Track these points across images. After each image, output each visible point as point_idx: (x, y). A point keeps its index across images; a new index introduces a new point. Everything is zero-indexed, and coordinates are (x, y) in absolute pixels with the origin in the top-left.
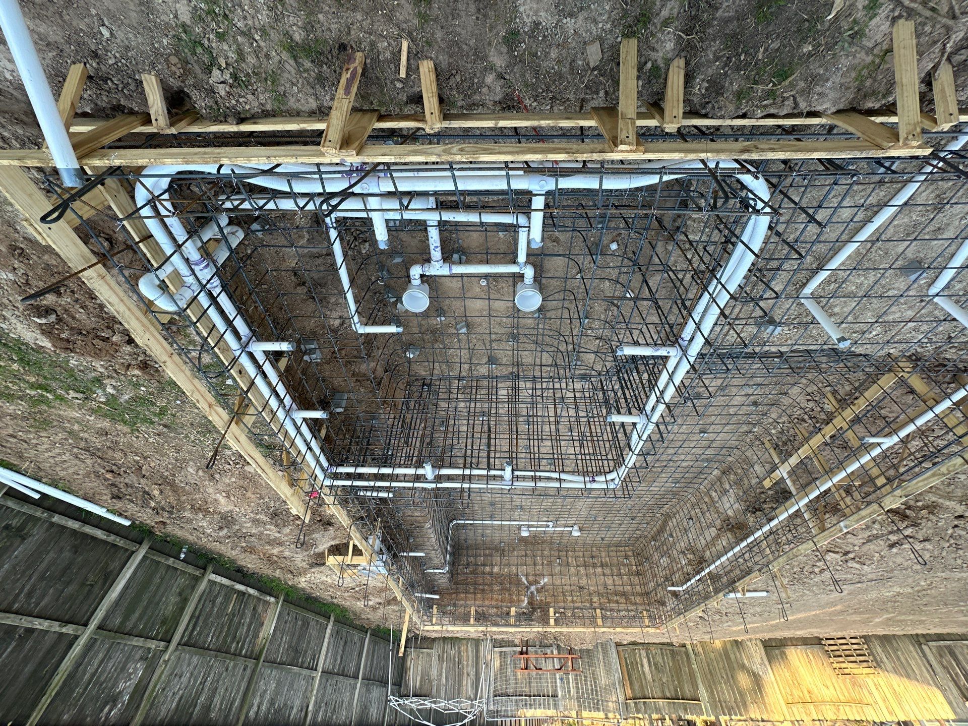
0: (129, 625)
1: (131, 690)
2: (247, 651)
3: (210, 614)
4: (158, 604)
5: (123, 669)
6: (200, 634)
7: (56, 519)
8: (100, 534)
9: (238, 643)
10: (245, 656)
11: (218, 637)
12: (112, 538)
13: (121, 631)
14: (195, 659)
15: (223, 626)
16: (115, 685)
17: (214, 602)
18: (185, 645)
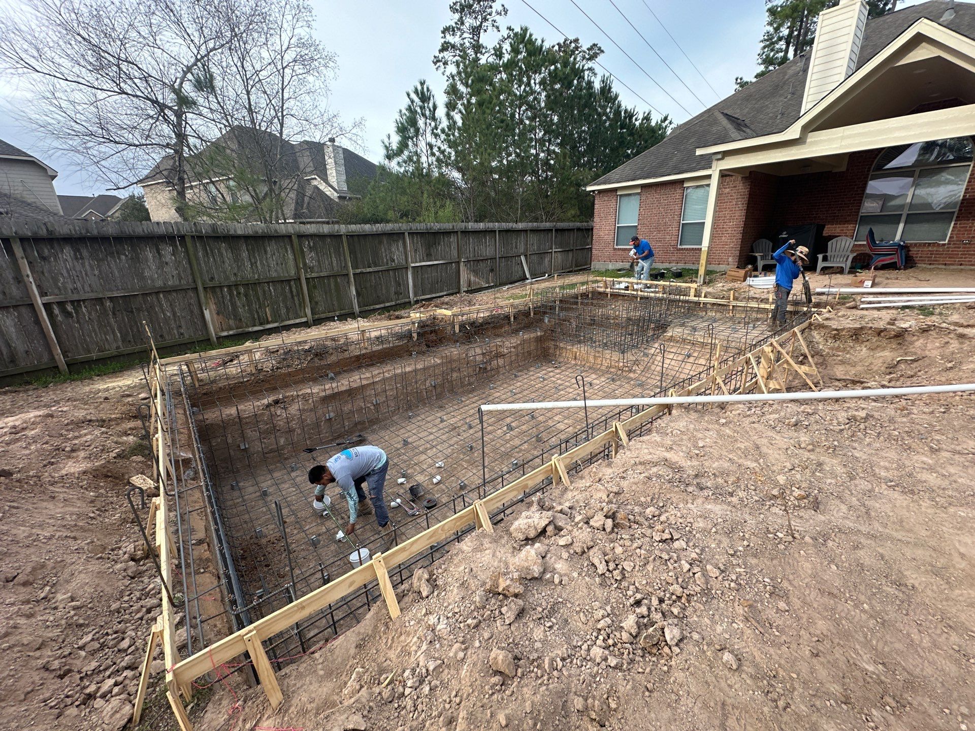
0: (332, 280)
1: (306, 254)
2: (222, 291)
3: (284, 301)
4: (326, 293)
5: (319, 261)
6: (284, 289)
7: (394, 303)
8: (378, 306)
9: (238, 294)
10: (221, 287)
11: (264, 292)
12: (372, 307)
13: (335, 276)
14: (274, 274)
15: (265, 299)
16: (317, 254)
17: (287, 309)
18: (289, 281)
